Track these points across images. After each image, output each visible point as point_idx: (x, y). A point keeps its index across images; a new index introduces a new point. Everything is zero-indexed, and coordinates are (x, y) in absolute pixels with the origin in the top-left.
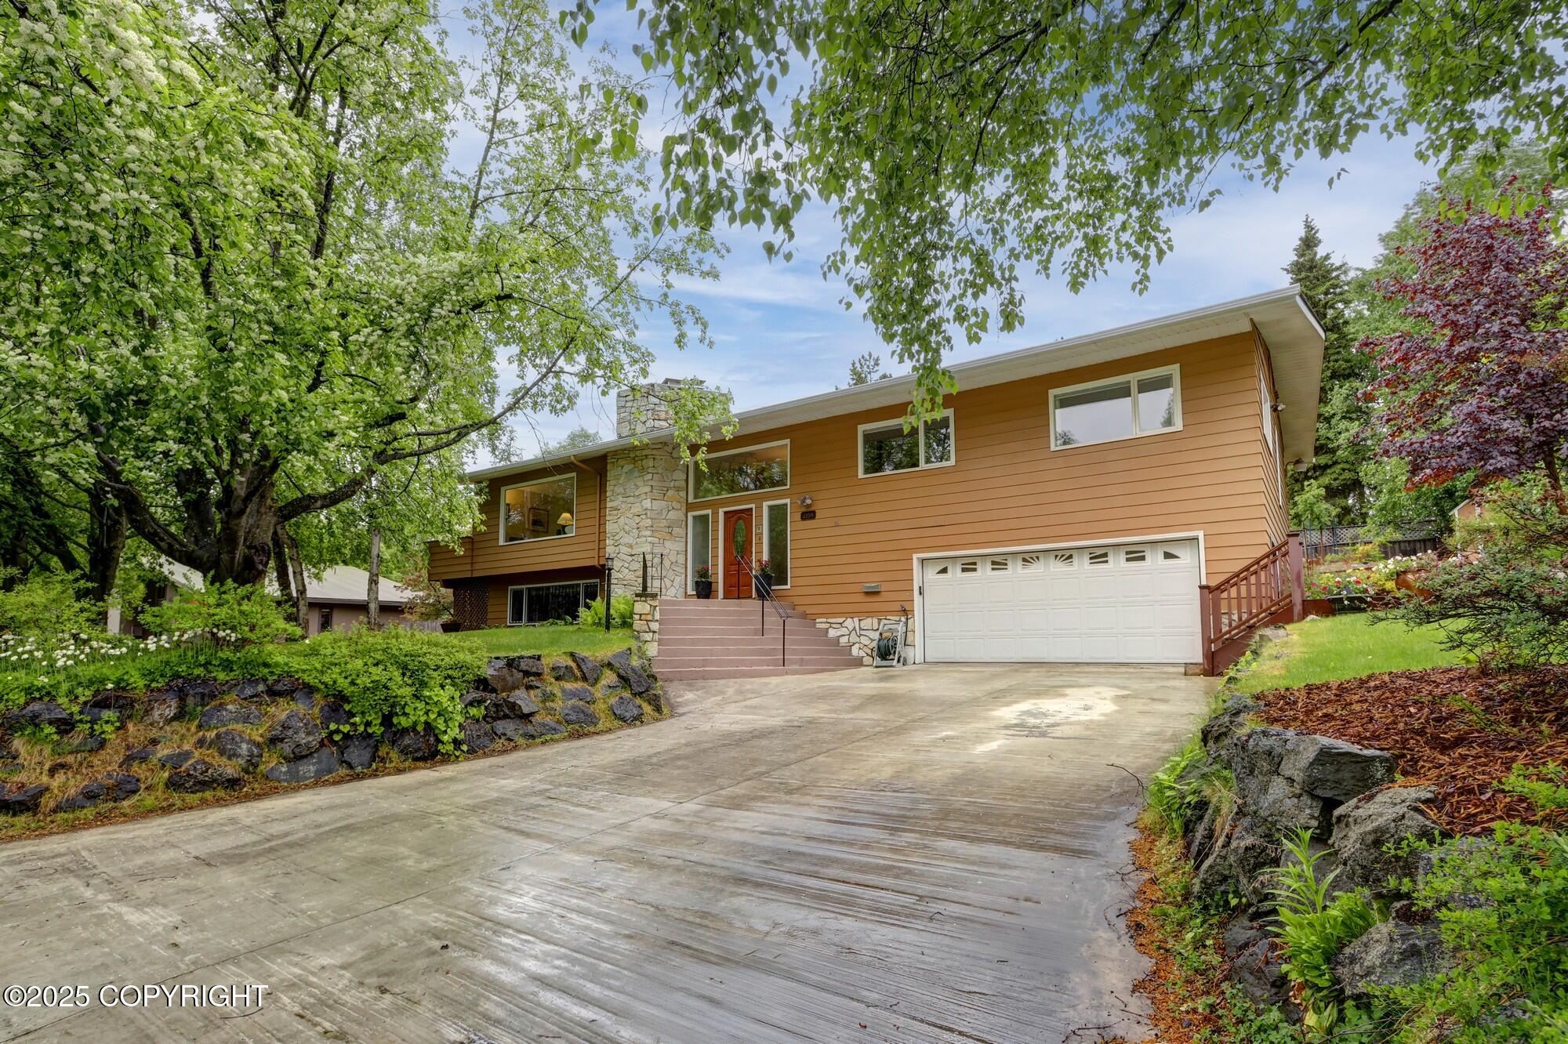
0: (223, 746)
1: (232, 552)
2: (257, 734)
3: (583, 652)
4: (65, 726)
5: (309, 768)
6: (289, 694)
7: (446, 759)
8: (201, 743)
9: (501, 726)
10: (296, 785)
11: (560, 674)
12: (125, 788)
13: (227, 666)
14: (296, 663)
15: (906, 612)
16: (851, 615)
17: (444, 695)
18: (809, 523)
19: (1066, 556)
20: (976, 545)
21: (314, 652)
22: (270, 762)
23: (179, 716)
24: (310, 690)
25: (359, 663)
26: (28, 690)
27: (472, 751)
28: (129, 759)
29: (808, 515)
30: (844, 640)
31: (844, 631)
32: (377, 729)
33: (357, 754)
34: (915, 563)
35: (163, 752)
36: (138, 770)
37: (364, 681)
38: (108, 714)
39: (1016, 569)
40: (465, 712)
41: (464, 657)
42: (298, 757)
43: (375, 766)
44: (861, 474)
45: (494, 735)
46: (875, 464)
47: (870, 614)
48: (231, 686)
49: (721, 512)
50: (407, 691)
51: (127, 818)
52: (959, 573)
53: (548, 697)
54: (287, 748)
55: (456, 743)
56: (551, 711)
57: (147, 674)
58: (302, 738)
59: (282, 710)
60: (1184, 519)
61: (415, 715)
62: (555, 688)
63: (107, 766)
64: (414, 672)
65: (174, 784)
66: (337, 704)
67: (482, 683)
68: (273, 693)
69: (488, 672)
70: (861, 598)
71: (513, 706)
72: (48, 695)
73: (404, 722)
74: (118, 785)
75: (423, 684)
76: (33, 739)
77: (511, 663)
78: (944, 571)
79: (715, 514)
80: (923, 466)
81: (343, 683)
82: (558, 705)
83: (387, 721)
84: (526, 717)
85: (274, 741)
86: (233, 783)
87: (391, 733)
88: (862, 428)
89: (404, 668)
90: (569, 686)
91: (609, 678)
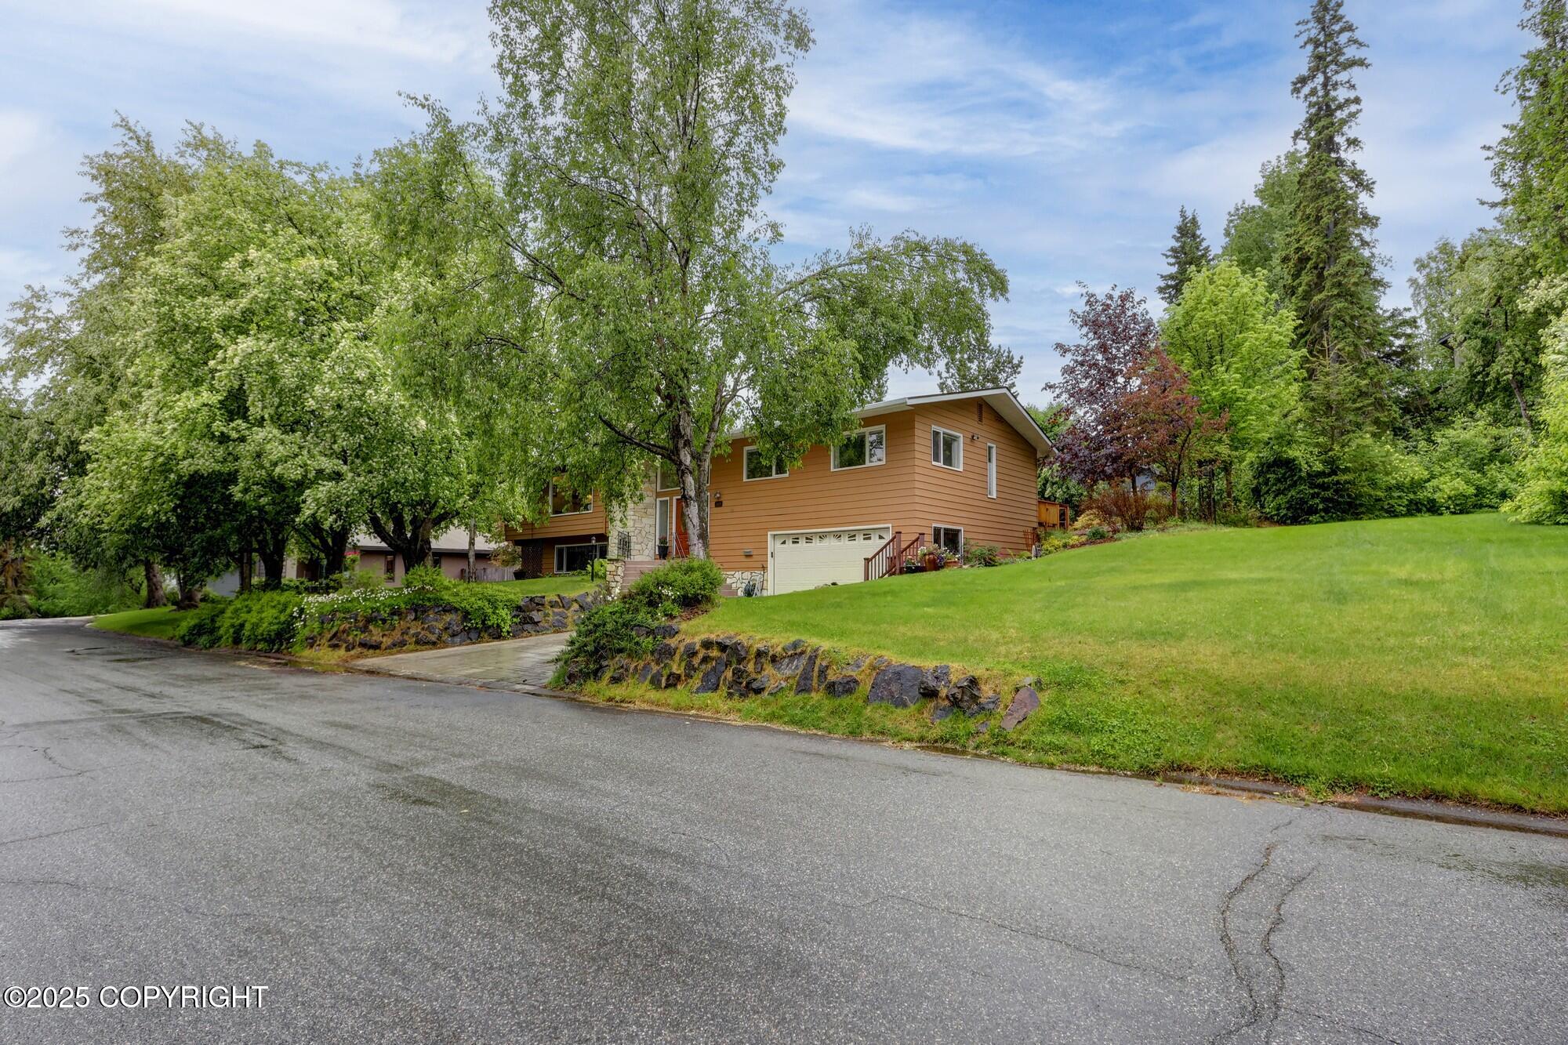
0: (430, 630)
1: (416, 545)
2: (441, 626)
3: (562, 595)
4: (384, 621)
5: (457, 639)
6: (449, 611)
7: (505, 638)
8: (423, 629)
9: (526, 627)
10: (453, 645)
11: (553, 605)
12: (403, 644)
13: (429, 600)
14: (452, 599)
15: (764, 568)
16: (736, 569)
17: (503, 612)
18: (719, 509)
19: (838, 536)
20: (797, 527)
21: (457, 594)
22: (445, 637)
23: (415, 619)
24: (456, 610)
25: (473, 599)
26: (372, 609)
27: (514, 636)
28: (403, 634)
29: (719, 504)
30: (734, 586)
31: (734, 580)
32: (480, 626)
33: (473, 635)
34: (769, 538)
35: (412, 632)
36: (406, 637)
37: (475, 606)
38: (396, 617)
39: (816, 543)
40: (511, 620)
41: (512, 596)
42: (453, 635)
43: (480, 639)
44: (745, 479)
45: (523, 630)
46: (752, 473)
47: (747, 569)
48: (431, 608)
49: (675, 498)
50: (490, 611)
51: (405, 652)
52: (791, 545)
53: (547, 615)
54: (450, 631)
55: (508, 632)
56: (547, 621)
57: (405, 603)
58: (455, 628)
59: (448, 618)
60: (883, 516)
61: (493, 620)
62: (550, 611)
63: (397, 635)
64: (493, 603)
65: (417, 642)
66: (466, 615)
67: (519, 608)
68: (445, 611)
69: (522, 603)
70: (744, 559)
71: (531, 618)
72: (378, 610)
73: (490, 623)
74: (400, 642)
75: (496, 608)
76: (376, 626)
77: (532, 600)
78: (784, 543)
79: (671, 499)
80: (774, 476)
81: (468, 607)
82: (550, 618)
83: (483, 622)
84: (536, 623)
85: (446, 629)
86: (434, 643)
87: (486, 628)
88: (746, 449)
89: (489, 601)
90: (556, 610)
91: (576, 606)
